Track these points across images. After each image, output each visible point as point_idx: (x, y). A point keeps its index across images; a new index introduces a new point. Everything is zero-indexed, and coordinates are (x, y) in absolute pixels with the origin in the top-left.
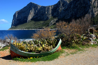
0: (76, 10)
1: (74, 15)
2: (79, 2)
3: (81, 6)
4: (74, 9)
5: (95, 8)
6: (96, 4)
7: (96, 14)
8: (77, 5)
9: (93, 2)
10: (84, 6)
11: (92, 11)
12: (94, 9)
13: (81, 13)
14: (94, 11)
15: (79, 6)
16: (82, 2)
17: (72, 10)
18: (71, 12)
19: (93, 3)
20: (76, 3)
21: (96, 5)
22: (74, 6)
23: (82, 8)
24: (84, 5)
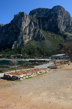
0: (7, 36)
1: (4, 42)
2: (11, 27)
3: (13, 32)
4: (5, 35)
5: (25, 34)
6: (27, 30)
7: (26, 41)
8: (8, 30)
9: (24, 28)
10: (16, 32)
11: (22, 38)
12: (24, 36)
13: (12, 40)
14: (24, 38)
15: (11, 31)
16: (14, 27)
17: (3, 36)
18: (2, 39)
19: (24, 30)
20: (8, 28)
21: (27, 32)
22: (6, 31)
23: (14, 34)
24: (16, 30)
